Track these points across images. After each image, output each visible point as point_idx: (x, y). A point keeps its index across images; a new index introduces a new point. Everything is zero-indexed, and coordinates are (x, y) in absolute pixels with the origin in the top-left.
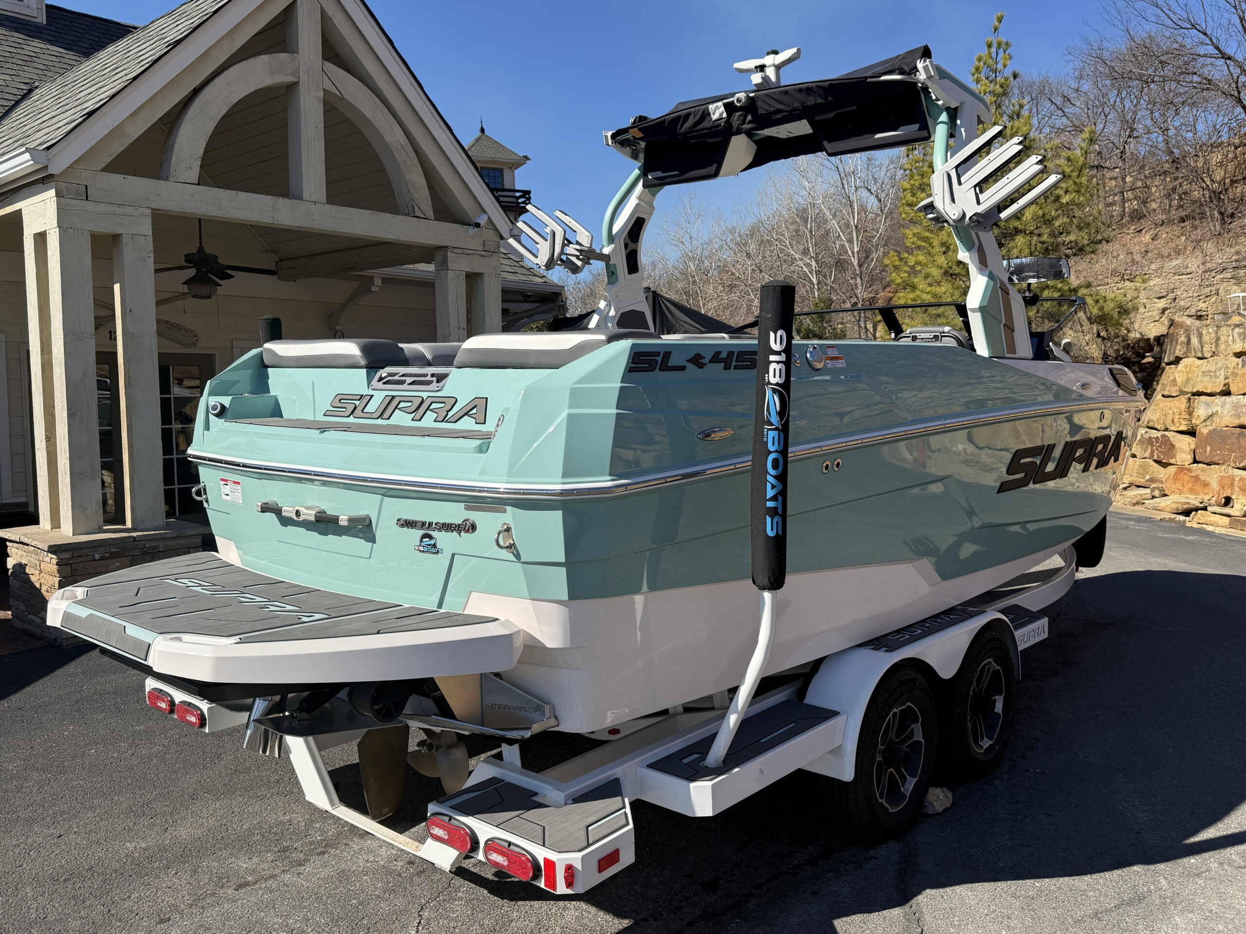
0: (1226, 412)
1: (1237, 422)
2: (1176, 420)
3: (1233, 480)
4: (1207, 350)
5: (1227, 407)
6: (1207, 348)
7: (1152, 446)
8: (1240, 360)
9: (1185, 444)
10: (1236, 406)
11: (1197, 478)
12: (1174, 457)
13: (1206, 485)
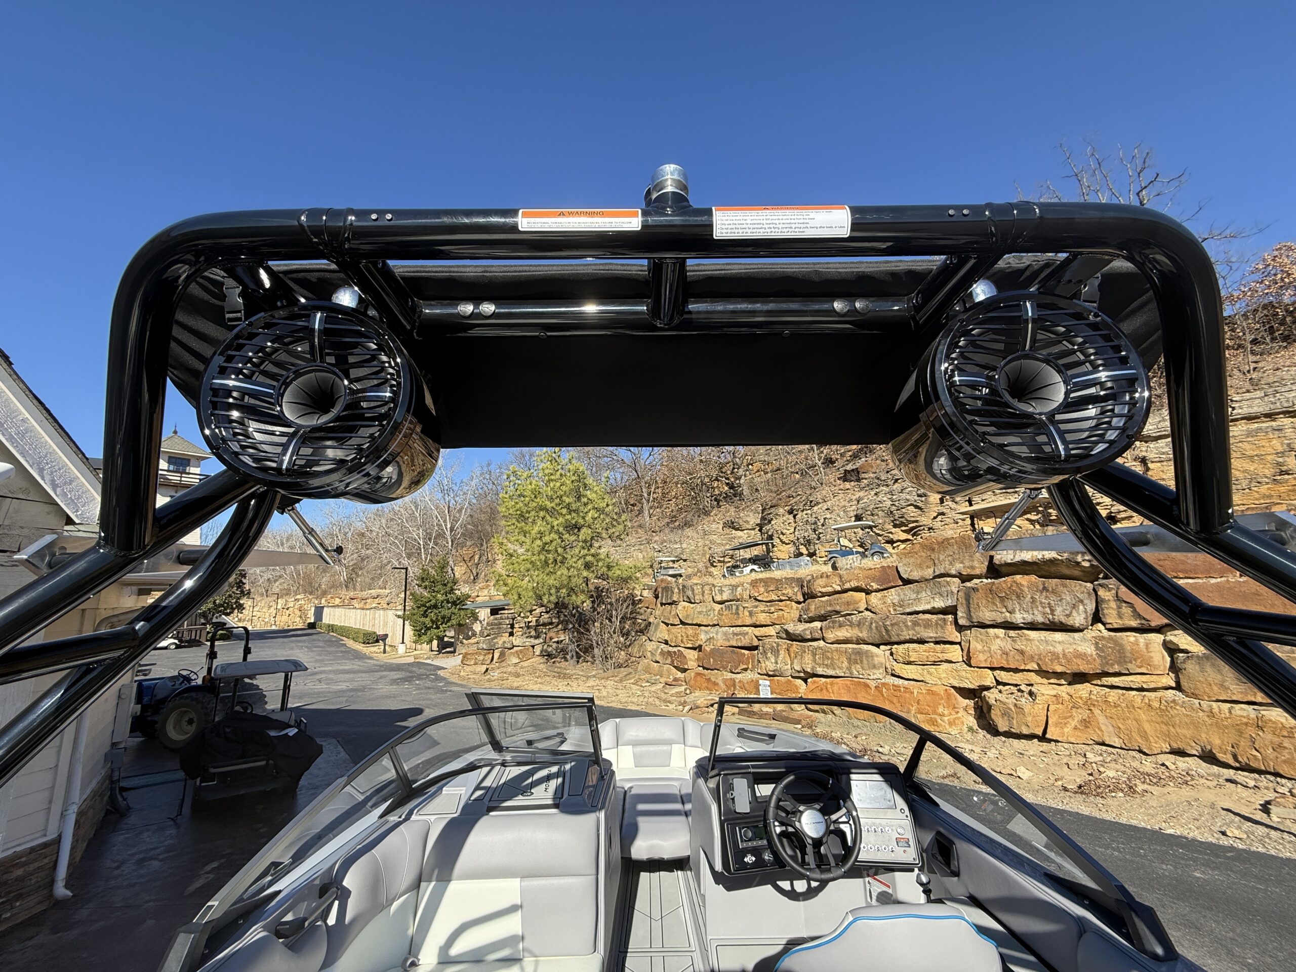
0: (719, 637)
1: (728, 644)
2: (684, 640)
3: (735, 681)
4: (698, 598)
5: (720, 634)
6: (697, 597)
7: (672, 657)
8: (723, 606)
9: (692, 655)
10: (725, 634)
11: (709, 680)
12: (687, 664)
13: (716, 684)
